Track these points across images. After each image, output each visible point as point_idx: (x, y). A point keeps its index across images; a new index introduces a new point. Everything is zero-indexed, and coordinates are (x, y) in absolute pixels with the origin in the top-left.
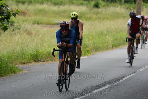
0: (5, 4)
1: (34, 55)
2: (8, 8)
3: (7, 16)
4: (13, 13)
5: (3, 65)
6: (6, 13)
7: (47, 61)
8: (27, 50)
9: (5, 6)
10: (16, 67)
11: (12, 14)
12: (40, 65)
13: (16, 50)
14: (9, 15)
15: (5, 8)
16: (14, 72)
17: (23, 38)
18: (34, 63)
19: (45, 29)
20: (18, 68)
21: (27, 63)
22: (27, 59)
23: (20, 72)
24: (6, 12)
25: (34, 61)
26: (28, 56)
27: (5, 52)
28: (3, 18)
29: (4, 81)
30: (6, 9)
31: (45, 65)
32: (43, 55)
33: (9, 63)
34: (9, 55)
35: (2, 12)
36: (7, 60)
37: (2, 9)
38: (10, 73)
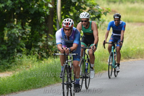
0: (96, 4)
1: (124, 52)
2: (99, 7)
3: (98, 15)
4: (104, 12)
6: (97, 12)
7: (137, 58)
11: (102, 13)
12: (130, 62)
14: (100, 14)
15: (96, 7)
18: (125, 60)
19: (136, 27)
25: (124, 58)
28: (94, 17)
31: (136, 62)
32: (133, 52)
34: (100, 53)
35: (93, 12)
36: (98, 57)
37: (93, 8)
38: (101, 70)
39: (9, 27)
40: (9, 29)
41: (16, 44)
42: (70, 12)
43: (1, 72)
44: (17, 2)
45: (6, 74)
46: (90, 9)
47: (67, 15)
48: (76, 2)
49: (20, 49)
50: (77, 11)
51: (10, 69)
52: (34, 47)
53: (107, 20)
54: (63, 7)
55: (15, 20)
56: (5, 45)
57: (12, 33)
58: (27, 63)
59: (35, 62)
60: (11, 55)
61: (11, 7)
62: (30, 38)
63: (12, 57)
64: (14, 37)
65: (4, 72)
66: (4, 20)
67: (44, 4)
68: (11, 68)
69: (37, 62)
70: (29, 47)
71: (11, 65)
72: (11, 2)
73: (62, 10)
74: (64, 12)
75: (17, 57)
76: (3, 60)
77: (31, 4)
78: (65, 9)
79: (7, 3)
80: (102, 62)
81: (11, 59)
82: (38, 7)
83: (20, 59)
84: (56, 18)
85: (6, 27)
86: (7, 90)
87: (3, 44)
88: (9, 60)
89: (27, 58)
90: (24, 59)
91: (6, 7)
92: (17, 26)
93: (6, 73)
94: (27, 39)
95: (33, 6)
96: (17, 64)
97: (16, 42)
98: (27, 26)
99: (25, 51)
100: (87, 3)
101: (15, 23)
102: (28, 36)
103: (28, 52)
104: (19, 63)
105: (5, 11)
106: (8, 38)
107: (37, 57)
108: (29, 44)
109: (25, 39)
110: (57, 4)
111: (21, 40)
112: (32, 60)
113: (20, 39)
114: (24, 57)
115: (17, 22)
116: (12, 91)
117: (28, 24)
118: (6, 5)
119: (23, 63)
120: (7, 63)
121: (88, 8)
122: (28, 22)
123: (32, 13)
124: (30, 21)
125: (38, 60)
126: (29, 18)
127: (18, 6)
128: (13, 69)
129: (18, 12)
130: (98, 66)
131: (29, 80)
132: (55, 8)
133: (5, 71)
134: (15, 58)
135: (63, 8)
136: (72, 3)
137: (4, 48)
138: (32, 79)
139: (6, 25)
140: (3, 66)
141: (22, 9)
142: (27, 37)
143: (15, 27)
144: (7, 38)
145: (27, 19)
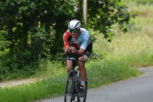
0: (124, 6)
2: (128, 10)
3: (126, 18)
5: (123, 68)
8: (148, 52)
9: (124, 7)
10: (137, 70)
11: (131, 16)
13: (137, 52)
14: (128, 17)
15: (125, 9)
16: (135, 75)
17: (144, 40)
20: (138, 71)
21: (148, 66)
22: (148, 61)
23: (141, 75)
24: (125, 14)
26: (149, 58)
27: (125, 55)
28: (122, 20)
29: (125, 85)
30: (125, 11)
33: (130, 66)
34: (129, 58)
35: (121, 14)
36: (127, 62)
37: (121, 11)
38: (131, 76)
39: (33, 31)
40: (33, 33)
41: (40, 49)
42: (97, 14)
43: (25, 79)
44: (41, 4)
45: (29, 81)
46: (118, 11)
47: (94, 17)
48: (103, 4)
49: (44, 54)
50: (105, 13)
51: (34, 76)
52: (59, 52)
53: (137, 23)
54: (90, 9)
55: (38, 24)
56: (28, 50)
57: (36, 36)
58: (51, 69)
59: (60, 68)
60: (35, 60)
61: (35, 9)
62: (55, 43)
63: (36, 62)
64: (38, 41)
65: (27, 79)
66: (27, 23)
67: (70, 6)
68: (35, 74)
69: (62, 67)
70: (54, 52)
71: (34, 71)
72: (34, 4)
73: (88, 12)
74: (90, 15)
75: (41, 62)
76: (26, 66)
77: (55, 7)
78: (92, 11)
79: (31, 5)
80: (131, 67)
81: (35, 64)
82: (63, 9)
83: (45, 64)
84: (83, 21)
85: (29, 30)
86: (31, 98)
87: (26, 49)
88: (32, 66)
89: (52, 63)
90: (48, 64)
91: (29, 10)
92: (41, 29)
93: (30, 79)
94: (52, 43)
95: (58, 9)
96: (41, 69)
97: (40, 47)
98: (52, 29)
99: (49, 56)
100: (115, 5)
101: (39, 26)
102: (53, 41)
103: (53, 57)
104: (44, 68)
105: (28, 14)
106: (32, 42)
107: (62, 63)
108: (54, 48)
109: (49, 43)
110: (83, 6)
111: (45, 45)
112: (57, 65)
113: (44, 43)
114: (48, 62)
115: (41, 25)
116: (36, 99)
117: (53, 27)
118: (29, 8)
119: (48, 69)
120: (31, 69)
121: (116, 11)
122: (52, 26)
123: (57, 15)
124: (54, 24)
125: (63, 65)
126: (53, 21)
127: (42, 9)
128: (37, 76)
129: (42, 15)
130: (127, 72)
131: (54, 87)
132: (81, 10)
133: (29, 77)
134: (39, 63)
135: (90, 11)
136: (99, 5)
137: (27, 53)
138: (57, 86)
139: (30, 29)
140: (26, 73)
141: (46, 12)
142: (51, 42)
143: (39, 31)
144: (30, 42)
145: (51, 22)
